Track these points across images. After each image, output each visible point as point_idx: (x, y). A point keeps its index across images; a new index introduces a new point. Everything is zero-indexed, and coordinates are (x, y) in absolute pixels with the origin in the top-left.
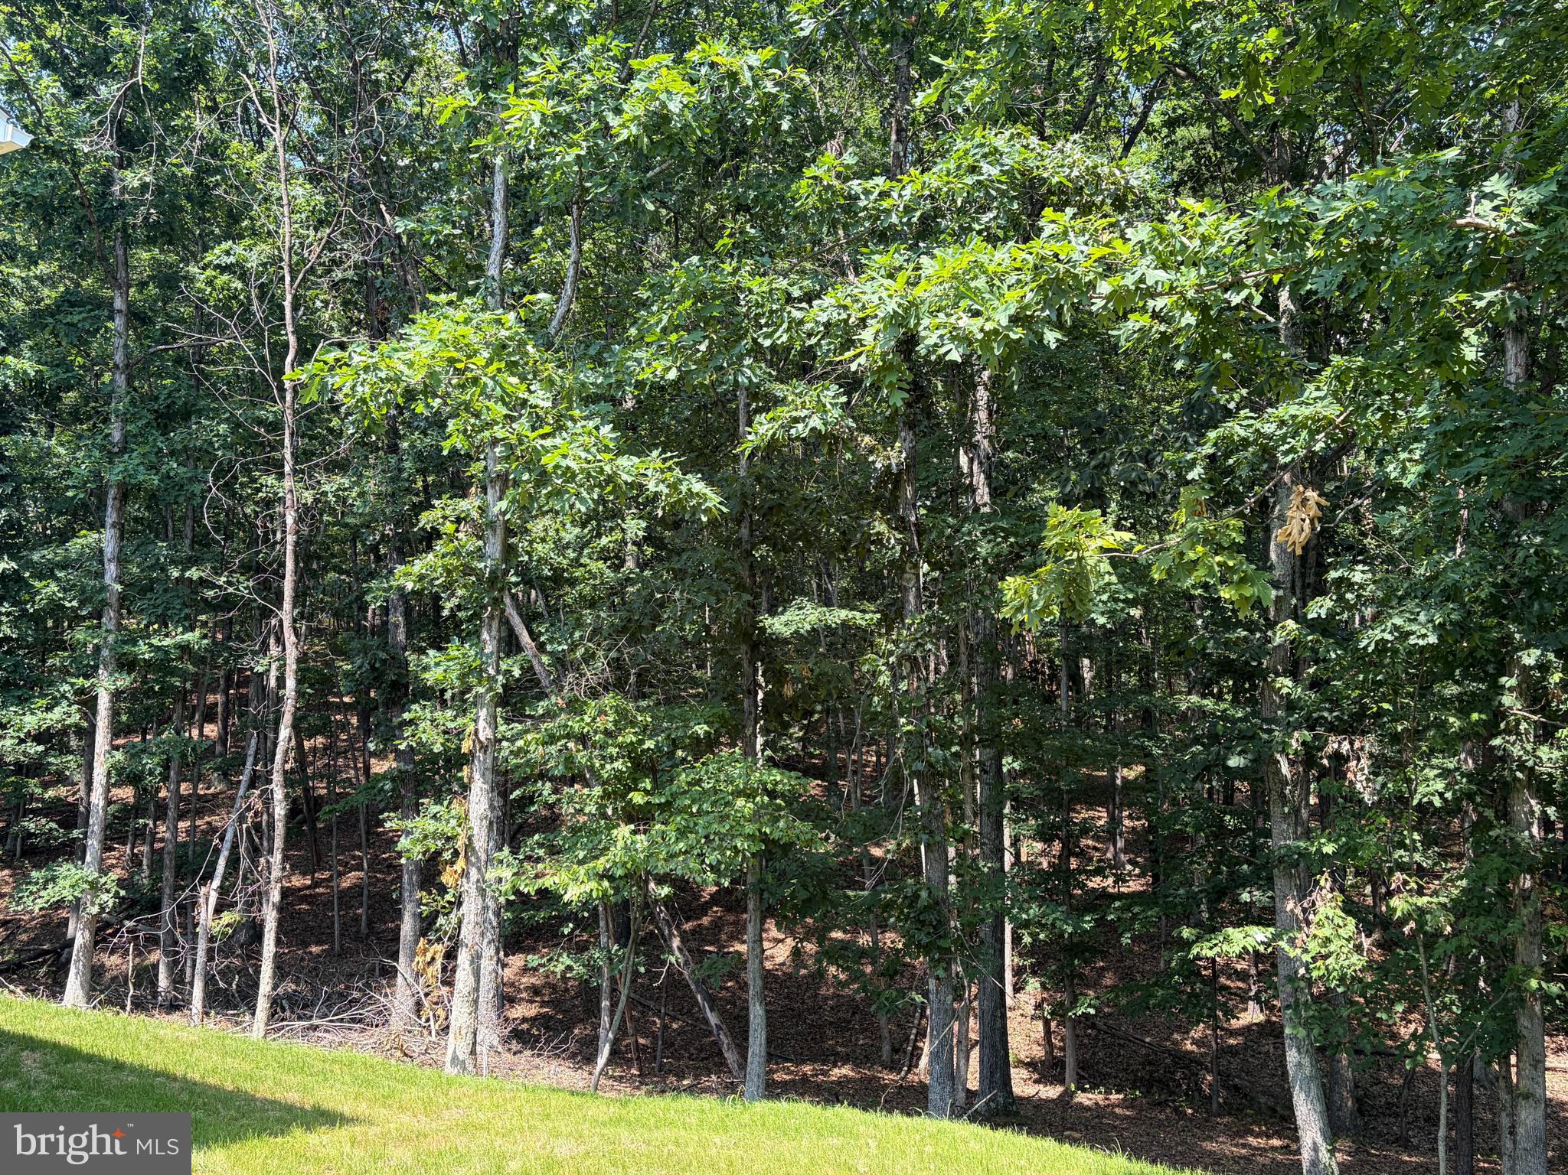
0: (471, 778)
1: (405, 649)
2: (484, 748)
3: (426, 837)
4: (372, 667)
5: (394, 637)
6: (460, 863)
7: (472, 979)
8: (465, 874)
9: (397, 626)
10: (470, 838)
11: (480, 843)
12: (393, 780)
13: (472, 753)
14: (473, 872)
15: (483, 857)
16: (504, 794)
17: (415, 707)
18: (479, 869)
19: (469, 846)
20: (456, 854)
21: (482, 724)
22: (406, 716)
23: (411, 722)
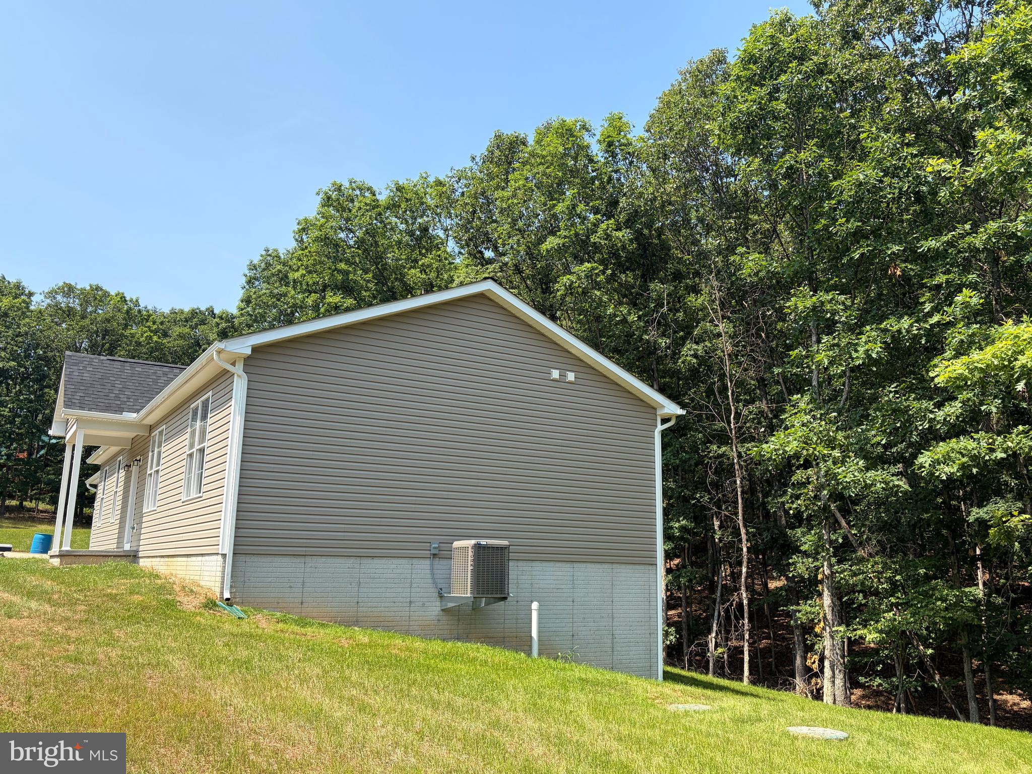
0: (823, 590)
1: (786, 528)
2: (827, 578)
3: (807, 613)
4: (772, 537)
5: (780, 522)
6: (822, 624)
7: (831, 673)
8: (824, 629)
9: (781, 517)
10: (825, 614)
11: (829, 617)
12: (786, 591)
13: (823, 579)
14: (827, 628)
15: (831, 622)
16: (840, 599)
17: (794, 557)
18: (830, 627)
19: (825, 618)
20: (819, 621)
21: (825, 568)
22: (790, 561)
23: (793, 564)
